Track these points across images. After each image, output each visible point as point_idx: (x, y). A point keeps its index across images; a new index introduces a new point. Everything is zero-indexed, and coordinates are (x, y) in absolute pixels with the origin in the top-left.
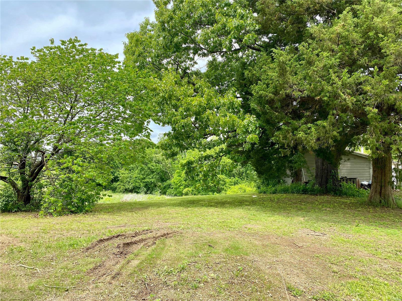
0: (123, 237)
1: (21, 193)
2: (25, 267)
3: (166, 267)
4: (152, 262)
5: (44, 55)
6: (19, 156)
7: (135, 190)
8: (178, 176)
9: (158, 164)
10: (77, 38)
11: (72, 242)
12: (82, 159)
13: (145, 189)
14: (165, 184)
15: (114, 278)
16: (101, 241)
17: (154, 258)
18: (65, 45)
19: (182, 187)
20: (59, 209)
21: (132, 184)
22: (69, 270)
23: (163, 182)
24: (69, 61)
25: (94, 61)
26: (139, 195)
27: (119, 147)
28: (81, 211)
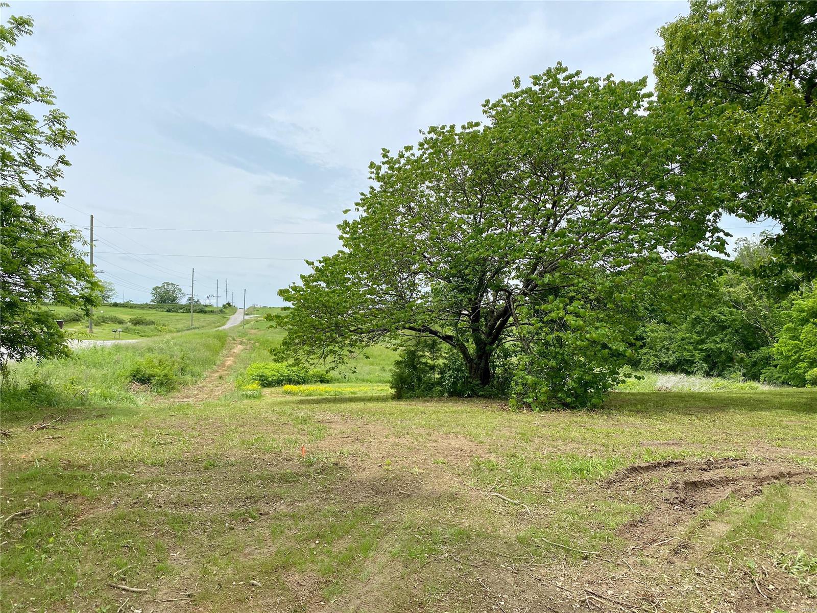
0: (682, 468)
1: (476, 364)
2: (504, 499)
3: (802, 552)
4: (761, 534)
5: (504, 111)
6: (470, 300)
7: (681, 367)
8: (790, 339)
9: (734, 310)
10: (561, 65)
11: (577, 465)
12: (582, 302)
13: (705, 366)
14: (756, 355)
15: (676, 552)
16: (635, 470)
17: (764, 525)
18: (540, 85)
19: (802, 365)
20: (543, 398)
21: (674, 353)
22: (581, 518)
23: (751, 350)
24: (549, 114)
25: (597, 103)
26: (693, 378)
27: (655, 276)
28: (583, 405)
